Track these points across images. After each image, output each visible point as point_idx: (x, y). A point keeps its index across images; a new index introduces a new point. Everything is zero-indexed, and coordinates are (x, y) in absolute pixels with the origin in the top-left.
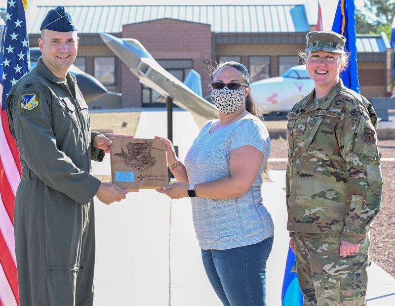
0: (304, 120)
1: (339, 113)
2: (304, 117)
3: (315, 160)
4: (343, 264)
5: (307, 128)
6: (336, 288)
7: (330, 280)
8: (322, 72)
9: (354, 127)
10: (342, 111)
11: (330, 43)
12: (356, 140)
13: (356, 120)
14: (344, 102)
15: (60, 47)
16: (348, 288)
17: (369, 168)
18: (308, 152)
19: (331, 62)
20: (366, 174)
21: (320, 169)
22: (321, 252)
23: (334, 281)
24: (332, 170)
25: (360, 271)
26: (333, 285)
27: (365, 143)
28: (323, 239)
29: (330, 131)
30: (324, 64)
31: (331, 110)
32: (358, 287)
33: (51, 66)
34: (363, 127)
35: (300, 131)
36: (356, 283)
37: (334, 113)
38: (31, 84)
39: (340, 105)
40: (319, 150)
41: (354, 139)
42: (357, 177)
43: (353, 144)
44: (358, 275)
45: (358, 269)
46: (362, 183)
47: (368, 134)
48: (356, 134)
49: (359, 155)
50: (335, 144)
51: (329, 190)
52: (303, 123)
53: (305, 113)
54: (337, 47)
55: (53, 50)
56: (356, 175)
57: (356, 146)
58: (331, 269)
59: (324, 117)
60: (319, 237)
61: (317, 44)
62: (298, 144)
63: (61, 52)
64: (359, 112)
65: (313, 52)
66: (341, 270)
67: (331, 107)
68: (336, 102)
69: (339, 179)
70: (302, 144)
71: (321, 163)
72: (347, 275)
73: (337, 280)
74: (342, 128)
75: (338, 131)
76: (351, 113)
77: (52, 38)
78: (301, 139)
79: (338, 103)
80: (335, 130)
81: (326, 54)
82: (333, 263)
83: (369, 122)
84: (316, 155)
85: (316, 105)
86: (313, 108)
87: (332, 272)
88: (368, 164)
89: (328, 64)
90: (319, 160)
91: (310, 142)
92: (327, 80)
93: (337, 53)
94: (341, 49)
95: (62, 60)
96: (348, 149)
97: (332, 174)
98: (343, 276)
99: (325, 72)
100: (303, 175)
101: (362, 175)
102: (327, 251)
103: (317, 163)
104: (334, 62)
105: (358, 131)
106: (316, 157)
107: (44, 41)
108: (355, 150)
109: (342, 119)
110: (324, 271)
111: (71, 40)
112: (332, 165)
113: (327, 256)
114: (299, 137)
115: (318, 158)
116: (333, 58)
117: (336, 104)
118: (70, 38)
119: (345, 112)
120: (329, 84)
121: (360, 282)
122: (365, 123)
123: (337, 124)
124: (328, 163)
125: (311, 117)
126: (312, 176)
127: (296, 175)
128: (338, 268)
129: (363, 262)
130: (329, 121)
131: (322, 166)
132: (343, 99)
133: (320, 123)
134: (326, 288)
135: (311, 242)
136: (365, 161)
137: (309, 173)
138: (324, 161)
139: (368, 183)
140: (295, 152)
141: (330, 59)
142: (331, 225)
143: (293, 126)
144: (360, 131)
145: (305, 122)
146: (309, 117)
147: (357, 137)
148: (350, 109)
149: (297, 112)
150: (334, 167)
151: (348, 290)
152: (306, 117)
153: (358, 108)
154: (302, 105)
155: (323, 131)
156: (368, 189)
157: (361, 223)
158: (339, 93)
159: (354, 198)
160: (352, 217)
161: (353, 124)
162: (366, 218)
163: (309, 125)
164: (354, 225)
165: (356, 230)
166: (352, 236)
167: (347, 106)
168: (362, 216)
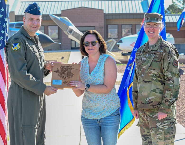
0: (145, 56)
1: (162, 52)
2: (145, 54)
5: (147, 60)
6: (162, 134)
7: (160, 130)
8: (152, 32)
9: (169, 59)
10: (164, 52)
11: (155, 18)
12: (170, 65)
14: (165, 47)
15: (33, 22)
17: (175, 79)
18: (148, 71)
19: (156, 27)
20: (173, 81)
21: (154, 79)
22: (155, 117)
23: (161, 131)
24: (159, 79)
25: (173, 126)
26: (161, 133)
27: (174, 67)
28: (156, 111)
29: (159, 61)
30: (152, 29)
31: (158, 51)
32: (172, 133)
33: (27, 31)
34: (173, 59)
35: (143, 61)
36: (171, 131)
37: (160, 52)
39: (163, 49)
40: (154, 70)
41: (169, 65)
43: (168, 67)
44: (172, 128)
45: (172, 125)
46: (171, 85)
48: (170, 62)
49: (171, 72)
50: (161, 67)
51: (158, 89)
52: (144, 57)
53: (145, 52)
54: (158, 20)
56: (169, 81)
57: (170, 68)
58: (160, 125)
59: (155, 54)
60: (154, 110)
61: (149, 19)
62: (142, 67)
63: (33, 25)
64: (171, 52)
65: (147, 23)
66: (165, 126)
67: (158, 50)
68: (161, 47)
69: (162, 83)
70: (144, 67)
72: (167, 128)
73: (163, 130)
74: (164, 59)
75: (162, 61)
77: (30, 17)
78: (144, 65)
79: (162, 48)
80: (161, 60)
81: (153, 24)
82: (161, 122)
83: (176, 57)
84: (152, 72)
85: (150, 49)
86: (149, 50)
87: (160, 127)
88: (174, 77)
89: (154, 29)
90: (154, 74)
91: (149, 66)
92: (154, 36)
93: (159, 23)
94: (160, 21)
95: (33, 28)
96: (166, 69)
97: (159, 81)
98: (165, 129)
99: (153, 32)
100: (146, 82)
101: (171, 82)
103: (153, 76)
105: (171, 61)
108: (169, 70)
109: (164, 55)
110: (157, 126)
112: (159, 77)
114: (143, 63)
115: (153, 73)
116: (157, 25)
117: (161, 48)
119: (165, 52)
120: (155, 38)
121: (173, 131)
122: (174, 57)
123: (162, 57)
124: (158, 76)
125: (149, 54)
126: (151, 82)
127: (142, 82)
128: (163, 125)
129: (174, 122)
130: (158, 56)
131: (155, 77)
133: (153, 57)
134: (158, 134)
135: (149, 112)
136: (173, 75)
138: (156, 75)
139: (173, 86)
140: (141, 71)
141: (155, 26)
142: (158, 105)
143: (139, 59)
144: (172, 61)
145: (146, 57)
146: (147, 54)
147: (170, 64)
148: (167, 51)
149: (140, 52)
150: (160, 78)
151: (168, 135)
152: (146, 54)
153: (171, 50)
154: (142, 48)
155: (155, 61)
156: (173, 88)
157: (169, 104)
158: (161, 43)
159: (167, 92)
160: (165, 101)
161: (169, 57)
162: (171, 102)
163: (148, 58)
164: (166, 105)
165: (166, 107)
166: (164, 110)
167: (166, 49)
168: (169, 101)
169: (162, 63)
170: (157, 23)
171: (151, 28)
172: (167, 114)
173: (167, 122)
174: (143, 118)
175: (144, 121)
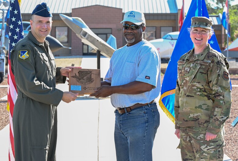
0: (188, 65)
1: (210, 63)
3: (195, 88)
4: (212, 145)
5: (191, 70)
6: (207, 158)
7: (204, 154)
8: (199, 39)
9: (218, 71)
10: (212, 62)
11: (204, 23)
12: (219, 78)
13: (219, 67)
14: (213, 57)
15: (42, 25)
16: (214, 159)
17: (226, 93)
18: (192, 83)
19: (204, 34)
20: (223, 97)
21: (198, 93)
22: (200, 139)
23: (206, 155)
24: (206, 94)
25: (220, 149)
26: (205, 157)
27: (224, 80)
28: (201, 132)
29: (205, 72)
30: (200, 35)
31: (205, 61)
32: (219, 158)
33: (36, 36)
34: (223, 71)
35: (186, 71)
36: (218, 156)
37: (207, 62)
38: (25, 45)
39: (210, 59)
40: (198, 83)
41: (218, 77)
42: (219, 98)
43: (217, 80)
44: (219, 151)
45: (219, 148)
46: (221, 102)
47: (226, 75)
48: (219, 75)
49: (220, 86)
50: (207, 79)
51: (204, 104)
52: (188, 67)
53: (189, 61)
54: (208, 26)
55: (38, 27)
56: (218, 97)
57: (219, 81)
58: (205, 148)
59: (201, 65)
60: (198, 131)
61: (197, 23)
62: (185, 79)
63: (42, 28)
64: (221, 62)
65: (194, 28)
66: (210, 149)
67: (205, 59)
68: (208, 56)
69: (209, 99)
70: (188, 79)
71: (199, 90)
72: (213, 151)
73: (208, 154)
74: (211, 71)
75: (209, 73)
76: (216, 63)
77: (38, 20)
78: (187, 76)
79: (209, 57)
80: (207, 72)
81: (202, 29)
82: (206, 145)
83: (226, 68)
84: (196, 85)
85: (195, 57)
86: (194, 59)
87: (205, 150)
88: (225, 91)
89: (203, 35)
91: (193, 78)
92: (202, 44)
93: (208, 29)
94: (210, 27)
95: (43, 32)
96: (214, 83)
97: (205, 96)
98: (211, 152)
99: (201, 39)
100: (188, 96)
101: (221, 97)
102: (203, 138)
103: (197, 90)
104: (206, 34)
105: (220, 73)
106: (196, 86)
107: (33, 21)
108: (219, 83)
109: (211, 66)
110: (201, 149)
111: (48, 22)
112: (205, 91)
113: (203, 141)
114: (186, 74)
115: (197, 87)
116: (205, 31)
117: (208, 58)
119: (213, 62)
120: (202, 45)
121: (220, 155)
122: (224, 69)
123: (209, 69)
124: (203, 90)
125: (193, 64)
126: (193, 97)
127: (184, 95)
128: (209, 147)
129: (222, 144)
130: (204, 67)
131: (200, 91)
132: (212, 55)
133: (198, 68)
134: (202, 158)
135: (193, 133)
136: (224, 90)
137: (191, 95)
138: (201, 89)
139: (224, 102)
140: (183, 83)
141: (204, 32)
142: (204, 123)
143: (181, 68)
144: (221, 73)
145: (190, 67)
146: (192, 64)
147: (219, 76)
148: (216, 61)
149: (183, 60)
151: (214, 160)
152: (190, 64)
153: (220, 60)
154: (186, 56)
155: (200, 72)
156: (224, 105)
157: (219, 123)
158: (209, 51)
159: (216, 109)
160: (214, 120)
161: (217, 69)
162: (221, 121)
163: (192, 69)
164: (215, 124)
165: (216, 127)
166: (213, 130)
167: (214, 59)
168: (220, 119)
169: (209, 75)
170: (205, 29)
171: (198, 34)
172: (216, 134)
173: (213, 144)
174: (185, 139)
175: (186, 143)
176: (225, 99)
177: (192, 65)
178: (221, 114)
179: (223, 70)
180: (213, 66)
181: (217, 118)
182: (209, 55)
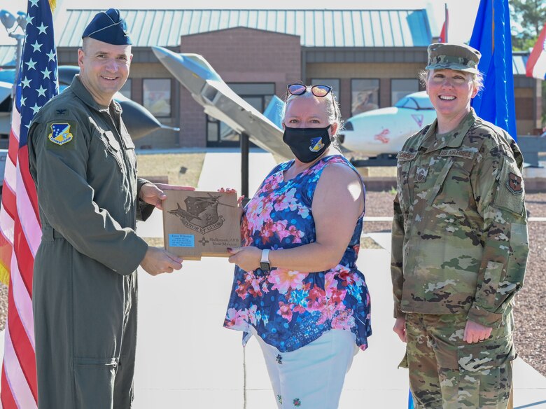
0: (424, 162)
1: (475, 153)
2: (425, 158)
3: (443, 216)
4: (485, 357)
5: (430, 174)
6: (474, 389)
7: (467, 378)
8: (448, 98)
9: (496, 172)
10: (480, 151)
11: (460, 59)
12: (498, 189)
13: (498, 163)
14: (482, 139)
15: (108, 64)
16: (490, 389)
17: (514, 227)
18: (434, 205)
19: (460, 85)
20: (508, 235)
21: (451, 229)
22: (455, 340)
23: (472, 379)
24: (468, 229)
25: (504, 366)
26: (470, 385)
27: (510, 194)
28: (458, 323)
29: (465, 177)
30: (451, 88)
31: (464, 150)
32: (503, 386)
33: (91, 89)
34: (507, 172)
35: (421, 177)
36: (500, 382)
37: (469, 153)
38: (65, 110)
39: (476, 143)
40: (450, 203)
41: (495, 188)
42: (497, 238)
43: (494, 194)
44: (502, 371)
45: (502, 363)
46: (502, 247)
47: (514, 181)
48: (497, 182)
49: (501, 209)
50: (471, 195)
51: (463, 257)
52: (424, 166)
53: (427, 152)
54: (468, 65)
55: (98, 67)
56: (495, 235)
57: (498, 197)
58: (469, 363)
59: (455, 159)
60: (451, 321)
61: (442, 59)
62: (418, 194)
63: (108, 71)
64: (502, 151)
65: (436, 71)
66: (481, 365)
67: (463, 145)
68: (471, 138)
69: (476, 242)
70: (423, 195)
71: (452, 221)
72: (489, 371)
73: (476, 377)
74: (479, 172)
75: (474, 177)
76: (491, 152)
77: (97, 51)
78: (423, 188)
79: (474, 139)
80: (470, 176)
81: (454, 74)
82: (471, 355)
83: (514, 165)
84: (446, 210)
85: (440, 142)
86: (437, 146)
87: (470, 368)
88: (512, 222)
90: (450, 216)
91: (437, 192)
92: (456, 108)
93: (469, 73)
94: (474, 67)
95: (108, 82)
96: (486, 201)
97: (468, 235)
98: (484, 373)
99: (452, 98)
100: (426, 237)
103: (447, 221)
104: (464, 85)
105: (500, 177)
106: (444, 212)
107: (85, 54)
108: (497, 202)
109: (479, 161)
110: (459, 366)
111: (122, 57)
112: (467, 223)
113: (463, 347)
114: (419, 185)
115: (447, 213)
116: (463, 79)
117: (471, 141)
118: (121, 54)
119: (483, 151)
121: (505, 380)
122: (509, 167)
123: (473, 167)
124: (462, 220)
125: (436, 158)
126: (440, 237)
127: (415, 236)
128: (478, 362)
129: (509, 354)
130: (462, 164)
131: (454, 224)
132: (481, 135)
133: (449, 166)
134: (461, 389)
135: (438, 327)
136: (509, 218)
137: (434, 234)
138: (456, 218)
139: (510, 248)
140: (413, 205)
141: (459, 81)
142: (464, 303)
143: (407, 171)
144: (503, 177)
145: (428, 165)
146: (432, 159)
147: (498, 184)
148: (490, 147)
149: (412, 150)
150: (469, 225)
151: (489, 391)
152: (428, 159)
153: (500, 146)
154: (417, 141)
155: (454, 178)
156: (510, 254)
157: (497, 299)
158: (473, 125)
159: (490, 266)
160: (485, 291)
161: (494, 167)
162: (503, 293)
163: (433, 170)
164: (487, 302)
165: (488, 309)
166: (483, 316)
167: (486, 143)
168: (498, 290)
169: (474, 183)
170: (463, 73)
171: (446, 85)
173: (488, 354)
174: (421, 342)
175: (423, 352)
176: (513, 240)
177: (432, 161)
178: (502, 276)
179: (507, 169)
180: (483, 159)
181: (491, 287)
182: (472, 134)
